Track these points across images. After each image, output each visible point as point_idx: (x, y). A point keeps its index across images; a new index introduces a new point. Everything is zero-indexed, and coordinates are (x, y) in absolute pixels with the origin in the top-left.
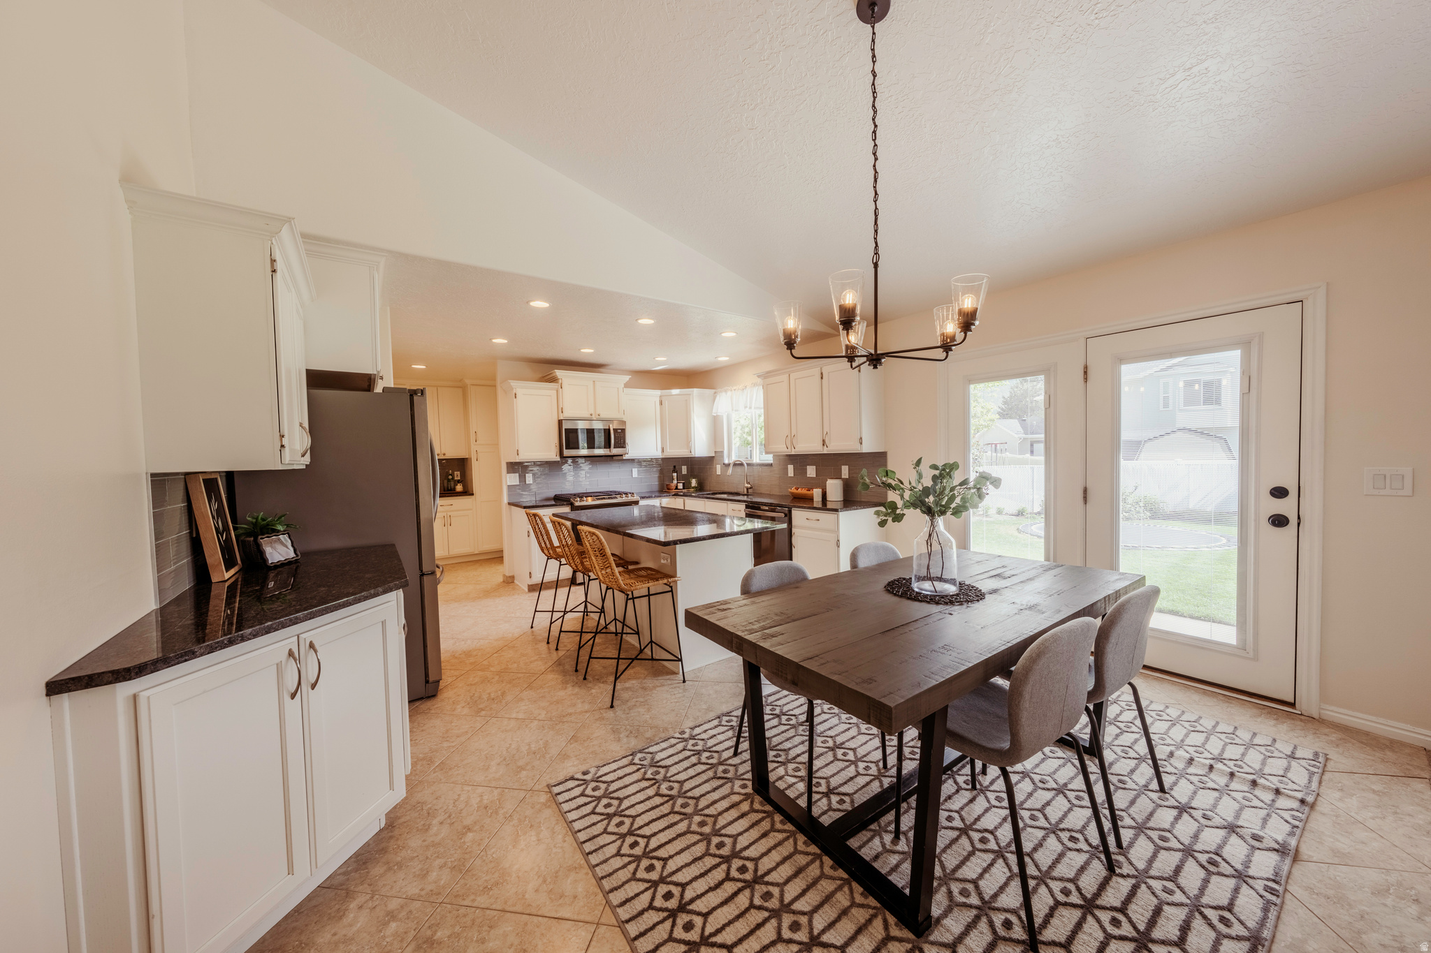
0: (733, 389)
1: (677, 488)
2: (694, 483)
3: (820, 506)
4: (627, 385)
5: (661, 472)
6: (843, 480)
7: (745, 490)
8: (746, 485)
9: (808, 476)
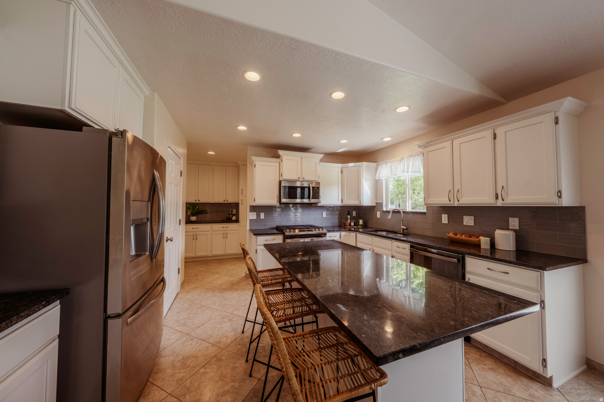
0: (392, 161)
1: (350, 225)
2: (361, 222)
3: (489, 255)
4: (321, 161)
5: (340, 214)
6: (515, 231)
7: (401, 230)
8: (403, 227)
9: (464, 224)
